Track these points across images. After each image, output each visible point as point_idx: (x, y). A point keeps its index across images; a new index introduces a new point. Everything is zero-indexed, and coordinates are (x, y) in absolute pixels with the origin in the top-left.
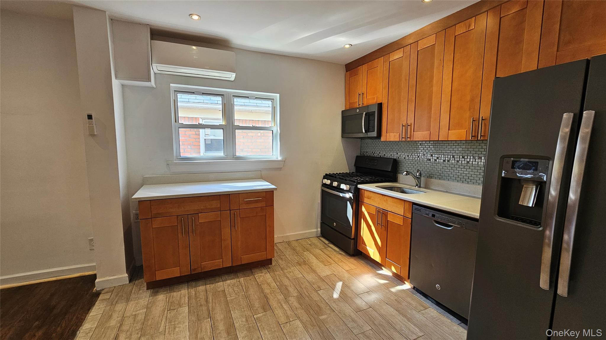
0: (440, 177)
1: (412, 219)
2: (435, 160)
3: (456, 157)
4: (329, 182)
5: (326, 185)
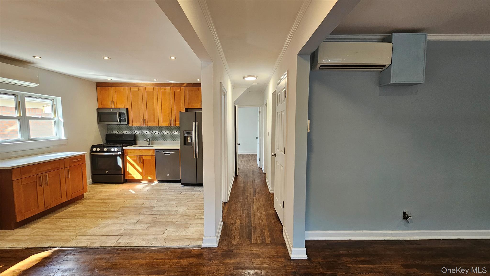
0: (157, 140)
1: (155, 155)
2: (155, 134)
3: (163, 132)
4: (98, 149)
5: (96, 152)
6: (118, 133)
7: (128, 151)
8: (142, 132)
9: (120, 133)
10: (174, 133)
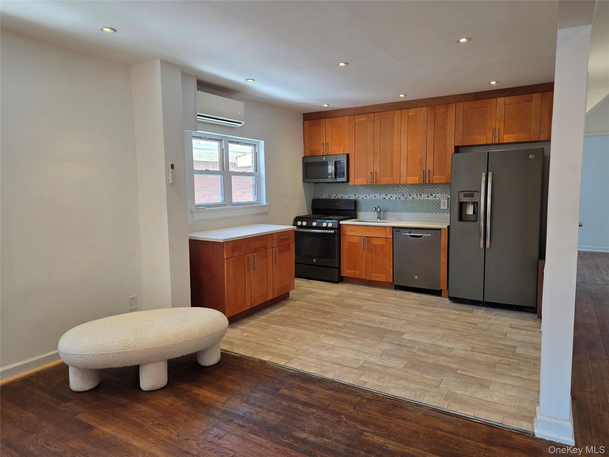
1: (393, 239)
4: (304, 223)
5: (301, 227)
6: (330, 197)
7: (348, 228)
8: (367, 195)
9: (332, 197)
10: (426, 197)
